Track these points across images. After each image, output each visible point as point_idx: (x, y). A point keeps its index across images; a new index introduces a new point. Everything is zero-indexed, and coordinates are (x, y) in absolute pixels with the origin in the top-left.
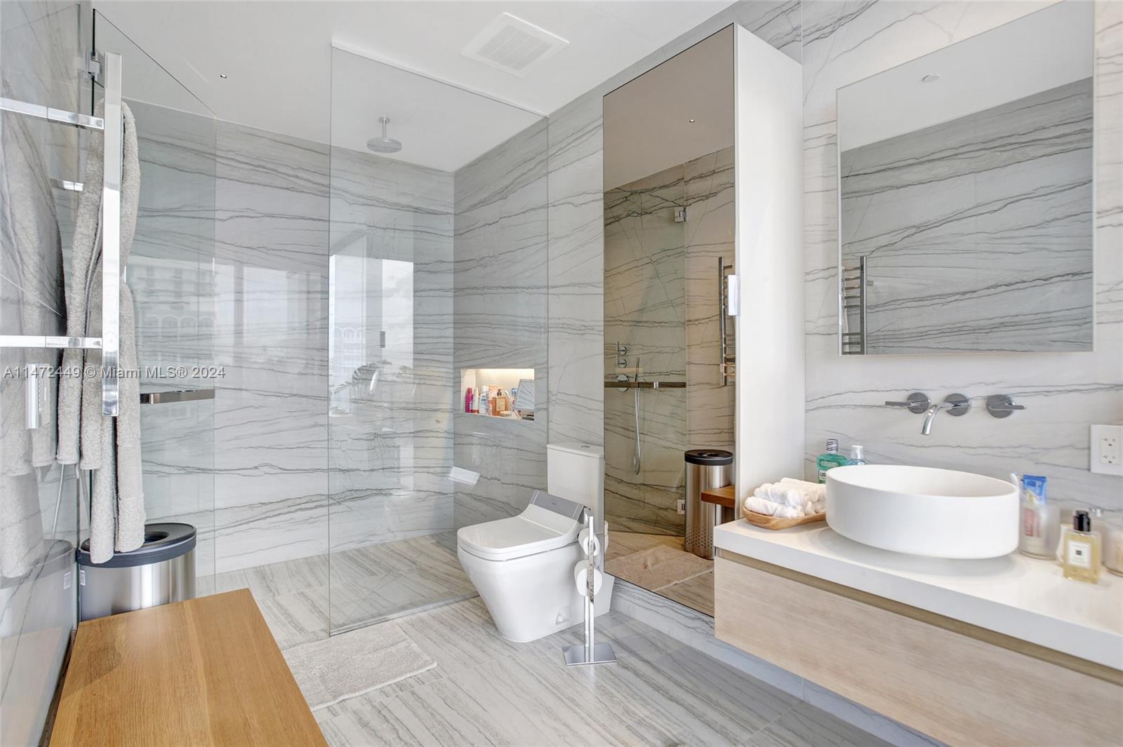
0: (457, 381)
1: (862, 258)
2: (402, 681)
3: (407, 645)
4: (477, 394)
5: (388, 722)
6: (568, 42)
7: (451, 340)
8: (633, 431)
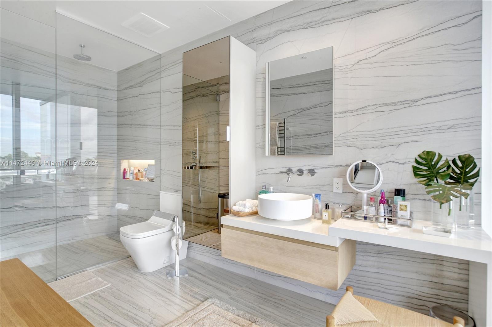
0: (119, 165)
1: (284, 119)
2: (94, 292)
3: (96, 279)
4: (129, 171)
5: (88, 308)
6: (169, 28)
7: (116, 147)
8: (198, 186)
